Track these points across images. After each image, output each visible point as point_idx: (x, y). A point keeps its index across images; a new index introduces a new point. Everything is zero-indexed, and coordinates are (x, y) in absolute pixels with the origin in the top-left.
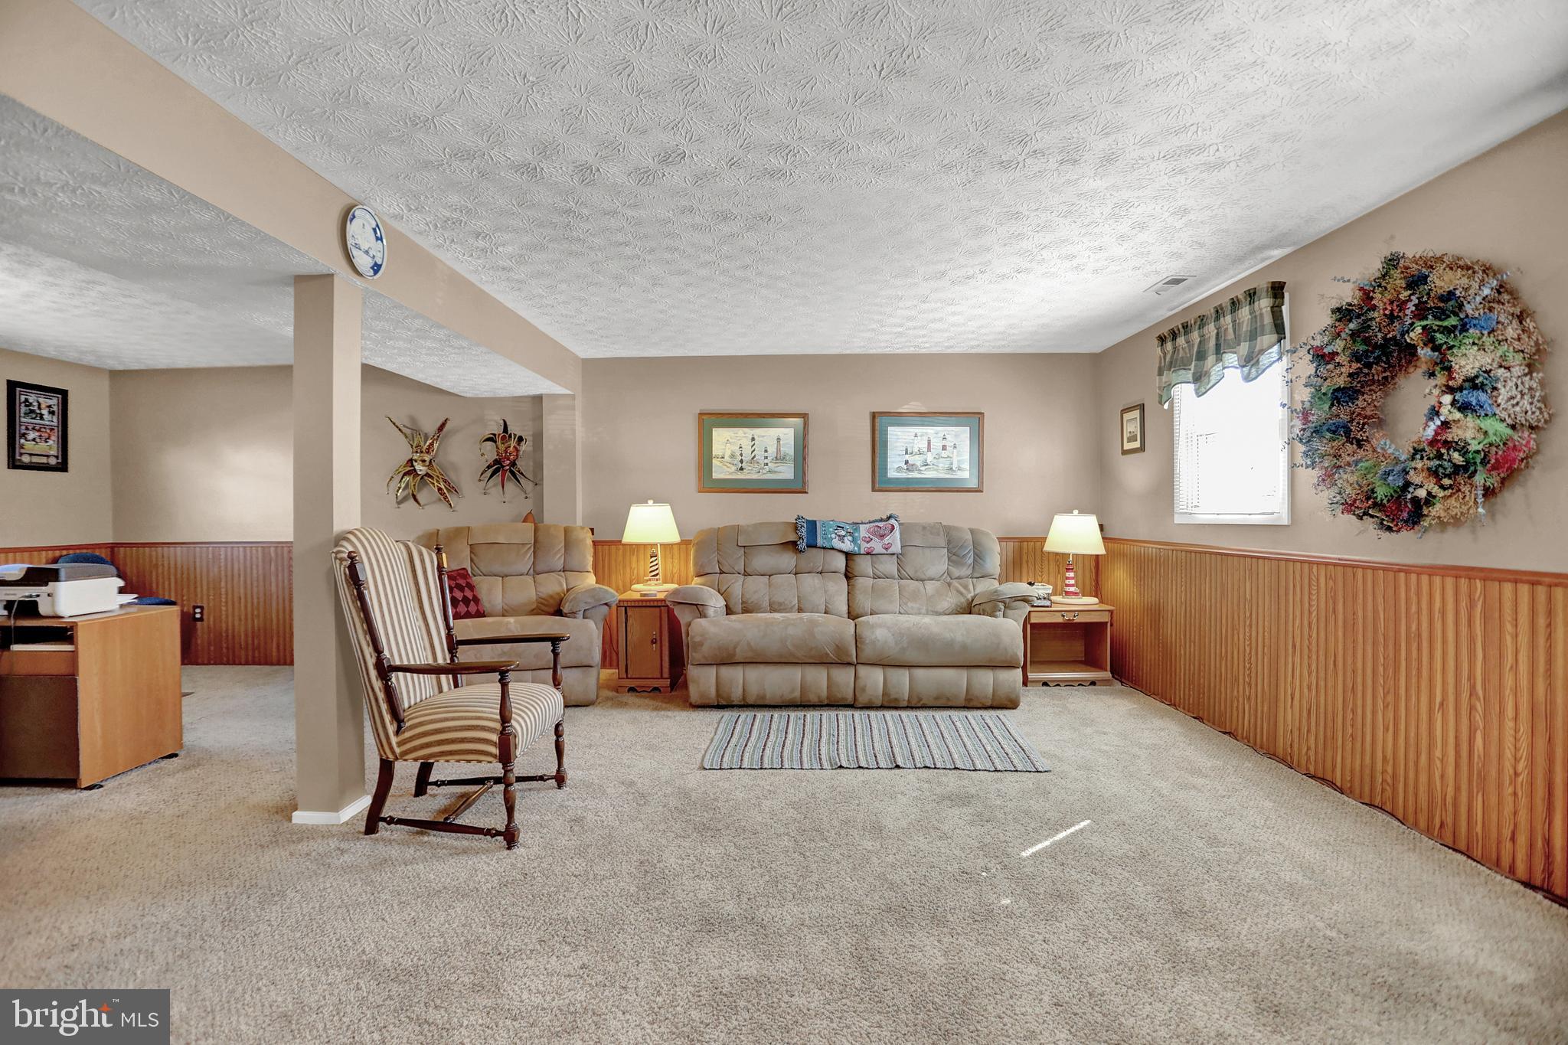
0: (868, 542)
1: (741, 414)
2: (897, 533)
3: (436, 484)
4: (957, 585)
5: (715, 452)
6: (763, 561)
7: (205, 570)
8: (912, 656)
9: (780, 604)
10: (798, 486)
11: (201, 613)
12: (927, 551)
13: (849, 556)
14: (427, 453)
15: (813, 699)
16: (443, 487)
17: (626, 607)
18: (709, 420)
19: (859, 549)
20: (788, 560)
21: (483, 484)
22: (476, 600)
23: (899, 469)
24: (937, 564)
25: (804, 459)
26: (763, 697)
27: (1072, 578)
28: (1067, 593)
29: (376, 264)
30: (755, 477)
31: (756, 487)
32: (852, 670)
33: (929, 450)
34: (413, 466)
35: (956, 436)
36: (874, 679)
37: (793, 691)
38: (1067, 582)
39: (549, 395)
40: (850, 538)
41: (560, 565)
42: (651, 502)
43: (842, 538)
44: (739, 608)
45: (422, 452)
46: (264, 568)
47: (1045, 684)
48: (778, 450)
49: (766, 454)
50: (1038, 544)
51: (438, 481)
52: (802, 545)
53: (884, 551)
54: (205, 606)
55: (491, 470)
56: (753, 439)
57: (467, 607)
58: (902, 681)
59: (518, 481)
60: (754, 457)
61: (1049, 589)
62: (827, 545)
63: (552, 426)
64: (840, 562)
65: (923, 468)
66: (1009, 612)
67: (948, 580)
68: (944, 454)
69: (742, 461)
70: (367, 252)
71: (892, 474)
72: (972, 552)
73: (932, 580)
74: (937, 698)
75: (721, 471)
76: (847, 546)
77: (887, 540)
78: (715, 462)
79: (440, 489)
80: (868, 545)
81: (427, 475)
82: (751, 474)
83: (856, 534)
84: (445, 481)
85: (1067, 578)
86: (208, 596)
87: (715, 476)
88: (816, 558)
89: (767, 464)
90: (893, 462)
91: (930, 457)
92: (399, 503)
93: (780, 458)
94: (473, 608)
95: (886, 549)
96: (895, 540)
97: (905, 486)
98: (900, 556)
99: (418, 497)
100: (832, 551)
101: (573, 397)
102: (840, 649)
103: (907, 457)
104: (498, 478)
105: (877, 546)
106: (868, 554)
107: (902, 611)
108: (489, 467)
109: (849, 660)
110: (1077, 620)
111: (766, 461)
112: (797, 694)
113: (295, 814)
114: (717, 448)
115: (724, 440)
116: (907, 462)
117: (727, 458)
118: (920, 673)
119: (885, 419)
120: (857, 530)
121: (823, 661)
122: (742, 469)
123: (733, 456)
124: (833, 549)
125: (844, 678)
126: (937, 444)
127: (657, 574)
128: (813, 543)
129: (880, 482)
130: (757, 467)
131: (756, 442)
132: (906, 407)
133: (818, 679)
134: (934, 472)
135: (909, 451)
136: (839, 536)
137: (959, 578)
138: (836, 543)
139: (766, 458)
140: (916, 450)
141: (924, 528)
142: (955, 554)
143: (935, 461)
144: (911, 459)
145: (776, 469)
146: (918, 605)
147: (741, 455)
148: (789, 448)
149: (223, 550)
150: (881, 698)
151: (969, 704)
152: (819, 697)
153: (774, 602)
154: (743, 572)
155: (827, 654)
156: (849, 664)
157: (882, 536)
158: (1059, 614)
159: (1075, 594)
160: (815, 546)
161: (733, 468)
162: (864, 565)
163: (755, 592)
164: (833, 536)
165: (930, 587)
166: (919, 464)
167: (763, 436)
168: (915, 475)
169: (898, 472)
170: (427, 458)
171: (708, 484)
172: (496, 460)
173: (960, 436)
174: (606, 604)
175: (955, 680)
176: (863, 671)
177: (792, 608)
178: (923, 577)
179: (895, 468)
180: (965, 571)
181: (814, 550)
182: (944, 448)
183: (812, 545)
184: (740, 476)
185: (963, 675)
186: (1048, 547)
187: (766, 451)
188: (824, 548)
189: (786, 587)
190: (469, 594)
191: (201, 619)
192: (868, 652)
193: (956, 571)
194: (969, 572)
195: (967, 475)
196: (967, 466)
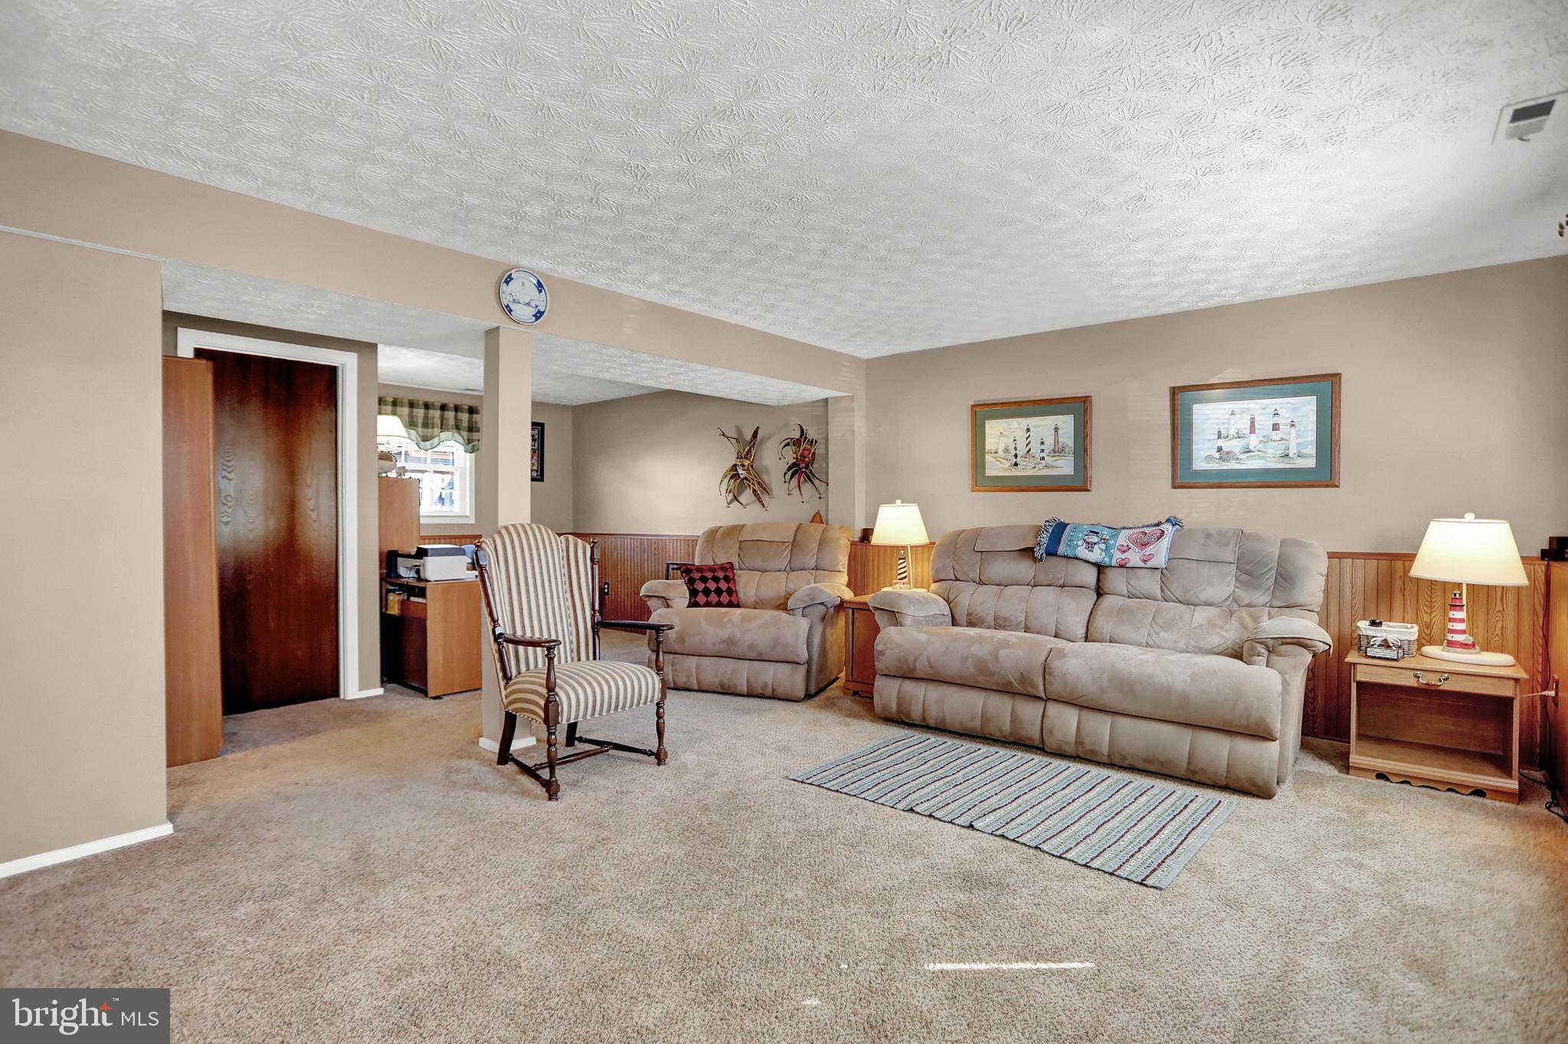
0: (1124, 552)
1: (1015, 403)
2: (1165, 542)
3: (752, 486)
4: (1244, 614)
5: (988, 447)
6: (1000, 568)
7: (610, 554)
8: (1113, 699)
9: (1005, 619)
10: (1079, 483)
11: (608, 589)
12: (1205, 567)
13: (1100, 568)
14: (746, 458)
15: (993, 730)
16: (757, 489)
17: (853, 609)
18: (982, 413)
19: (1111, 560)
20: (1025, 569)
21: (787, 484)
22: (730, 592)
23: (1209, 458)
24: (1221, 586)
25: (1086, 450)
26: (943, 720)
27: (1462, 621)
28: (1451, 644)
29: (539, 311)
30: (1031, 473)
31: (1032, 484)
32: (1040, 706)
33: (1252, 430)
34: (737, 470)
35: (1295, 409)
36: (1066, 722)
37: (973, 719)
38: (1451, 625)
39: (832, 398)
40: (1103, 546)
41: (812, 563)
42: (899, 502)
43: (1090, 546)
44: (963, 619)
45: (741, 458)
46: (641, 556)
47: (1381, 776)
48: (1056, 441)
49: (1042, 447)
50: (1399, 564)
51: (753, 484)
52: (1039, 552)
53: (1142, 565)
54: (610, 582)
55: (791, 471)
56: (1028, 430)
57: (719, 597)
58: (1101, 730)
59: (812, 482)
60: (1030, 450)
61: (1412, 632)
62: (1069, 553)
63: (836, 428)
64: (1089, 576)
65: (1245, 456)
66: (1275, 659)
67: (1232, 606)
68: (1276, 435)
69: (1016, 456)
70: (528, 304)
71: (1199, 464)
72: (1273, 572)
73: (1210, 605)
74: (1146, 760)
75: (995, 468)
76: (1096, 555)
77: (1148, 550)
78: (988, 457)
79: (754, 491)
80: (1123, 556)
81: (746, 478)
82: (1026, 470)
83: (1112, 542)
84: (759, 483)
85: (1451, 620)
86: (612, 575)
87: (989, 473)
88: (1055, 568)
89: (1043, 458)
90: (1202, 450)
91: (1253, 441)
92: (729, 504)
93: (1057, 451)
94: (725, 598)
95: (1145, 561)
96: (1160, 553)
97: (1216, 481)
98: (1165, 571)
99: (740, 499)
100: (1077, 561)
101: (852, 398)
102: (1024, 678)
103: (1220, 443)
104: (794, 481)
105: (1134, 558)
106: (1121, 566)
107: (1150, 643)
108: (788, 470)
109: (1033, 692)
110: (1446, 686)
111: (1042, 455)
112: (977, 723)
113: (481, 739)
114: (990, 443)
115: (1000, 433)
116: (1220, 449)
117: (1001, 453)
118: (1124, 723)
119: (1188, 395)
120: (1115, 537)
121: (1006, 690)
122: (1016, 464)
123: (1006, 450)
124: (1076, 558)
125: (1030, 712)
126: (1264, 422)
127: (905, 577)
128: (1052, 551)
129: (1183, 477)
130: (1031, 462)
131: (1031, 433)
132: (1220, 376)
133: (1001, 710)
134: (1261, 461)
135: (1224, 433)
136: (1088, 543)
137: (1249, 605)
138: (1082, 552)
139: (1043, 451)
140: (1233, 432)
141: (1209, 536)
142: (1248, 569)
143: (1261, 446)
144: (1226, 445)
145: (1053, 464)
146: (1174, 637)
147: (1016, 449)
148: (1068, 438)
149: (619, 539)
150: (1073, 745)
151: (1193, 777)
152: (1001, 732)
153: (999, 618)
154: (978, 581)
155: (1010, 683)
156: (1040, 698)
157: (1144, 545)
158: (1411, 673)
159: (1464, 646)
160: (1055, 555)
161: (1007, 464)
162: (1115, 580)
163: (982, 603)
164: (1080, 542)
165: (1201, 615)
166: (1237, 450)
167: (1039, 426)
168: (1233, 465)
169: (1207, 462)
170: (747, 463)
171: (981, 481)
172: (794, 463)
173: (1303, 410)
174: (822, 603)
175: (1175, 742)
176: (1053, 709)
177: (1018, 625)
178: (1195, 600)
179: (1203, 458)
180: (1261, 597)
181: (1054, 559)
182: (1276, 427)
183: (1052, 553)
184: (1015, 472)
185: (1187, 734)
186: (1418, 570)
187: (1042, 443)
188: (1067, 557)
189: (1013, 602)
190: (723, 586)
191: (608, 593)
192: (1056, 687)
193: (1246, 597)
194: (1266, 599)
195: (1311, 463)
196: (1312, 450)
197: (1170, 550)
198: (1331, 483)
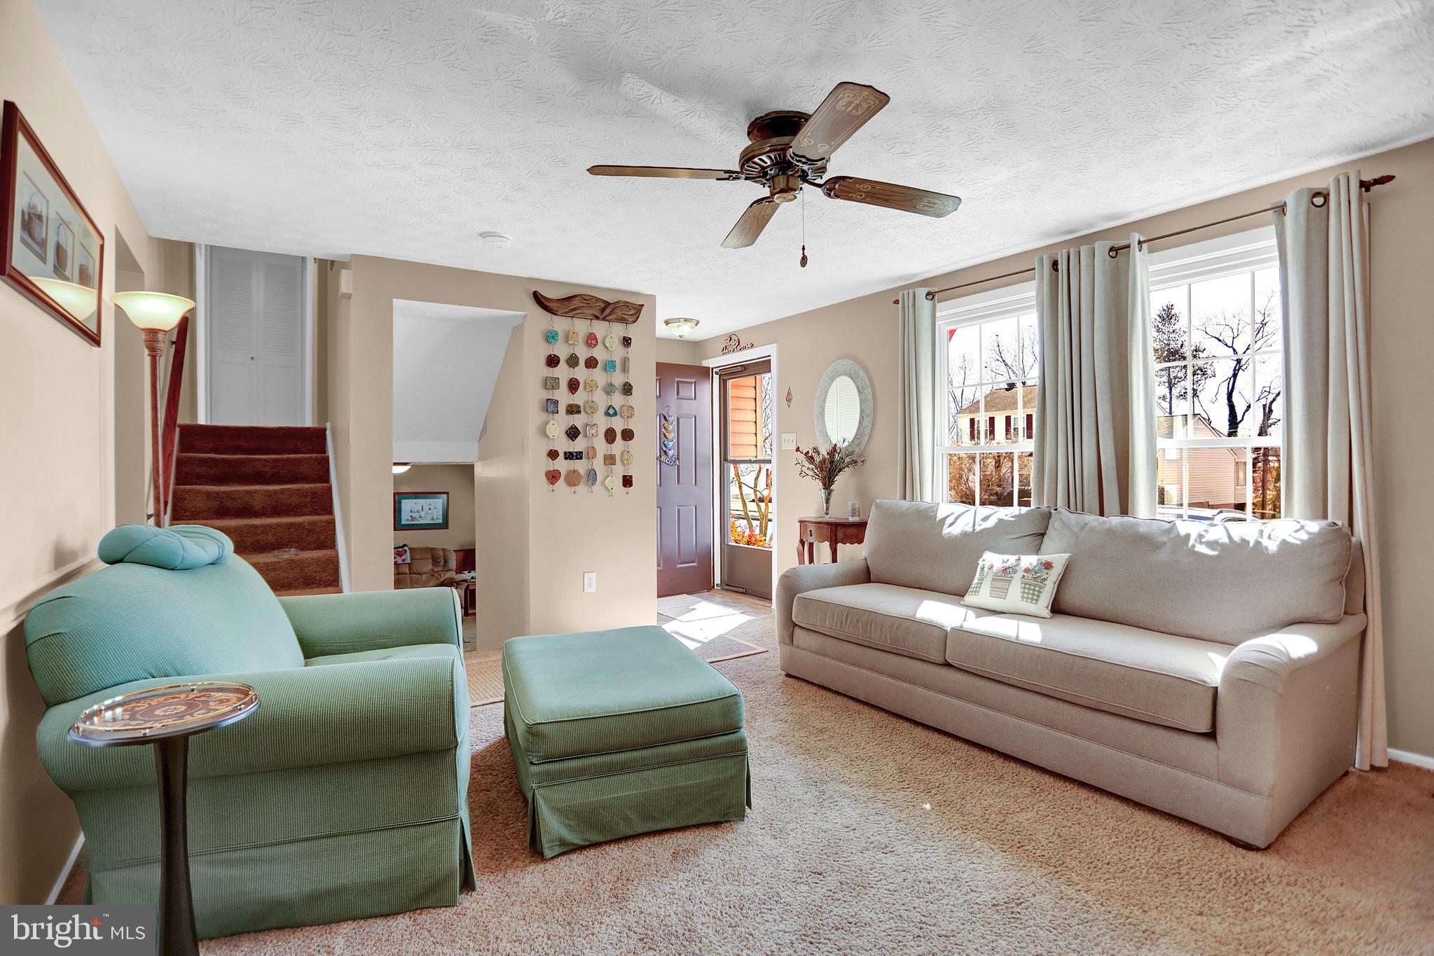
0: (395, 559)
2: (408, 553)
4: (436, 575)
12: (423, 561)
23: (408, 520)
24: (427, 567)
33: (422, 510)
35: (436, 503)
53: (403, 563)
65: (419, 519)
67: (432, 573)
68: (430, 512)
71: (403, 522)
72: (443, 560)
73: (425, 574)
77: (403, 557)
90: (405, 517)
91: (423, 514)
96: (407, 557)
97: (409, 529)
98: (410, 565)
103: (412, 514)
105: (399, 560)
116: (411, 516)
119: (400, 496)
126: (426, 508)
134: (425, 520)
135: (412, 511)
137: (437, 572)
140: (415, 511)
141: (421, 550)
142: (435, 561)
143: (425, 516)
144: (414, 515)
157: (401, 555)
165: (424, 577)
166: (417, 517)
168: (415, 522)
173: (439, 503)
178: (421, 573)
180: (440, 569)
182: (430, 509)
193: (436, 569)
194: (442, 569)
195: (441, 521)
196: (441, 517)
197: (411, 556)
198: (447, 528)
